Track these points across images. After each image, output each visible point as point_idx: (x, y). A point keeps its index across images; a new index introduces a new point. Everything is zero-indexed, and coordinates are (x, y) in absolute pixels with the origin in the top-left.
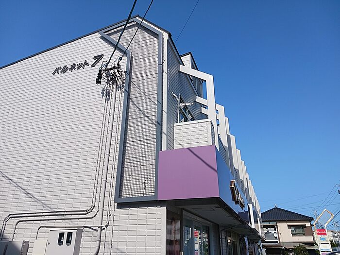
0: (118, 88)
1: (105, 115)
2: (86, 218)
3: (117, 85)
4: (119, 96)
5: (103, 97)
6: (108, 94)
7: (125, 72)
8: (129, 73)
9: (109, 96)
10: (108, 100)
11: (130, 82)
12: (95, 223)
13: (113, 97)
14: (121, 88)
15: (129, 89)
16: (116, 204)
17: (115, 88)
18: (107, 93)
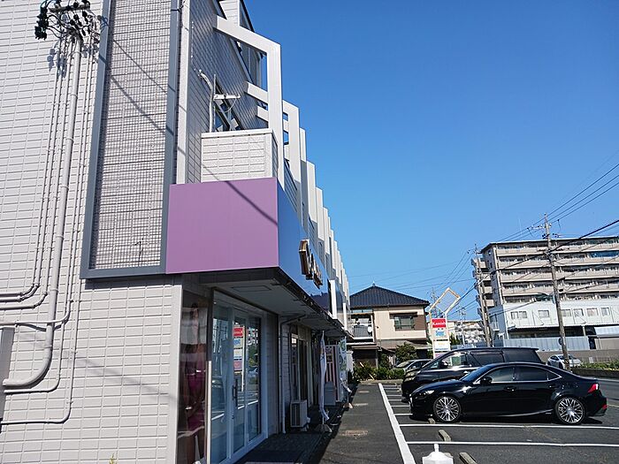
0: (84, 50)
1: (56, 106)
2: (22, 308)
3: (82, 45)
4: (86, 70)
5: (51, 68)
6: (62, 63)
7: (100, 18)
8: (109, 20)
9: (64, 66)
10: (64, 74)
11: (110, 41)
12: (42, 316)
13: (74, 69)
14: (91, 51)
15: (109, 54)
16: (84, 281)
17: (77, 50)
18: (59, 60)
